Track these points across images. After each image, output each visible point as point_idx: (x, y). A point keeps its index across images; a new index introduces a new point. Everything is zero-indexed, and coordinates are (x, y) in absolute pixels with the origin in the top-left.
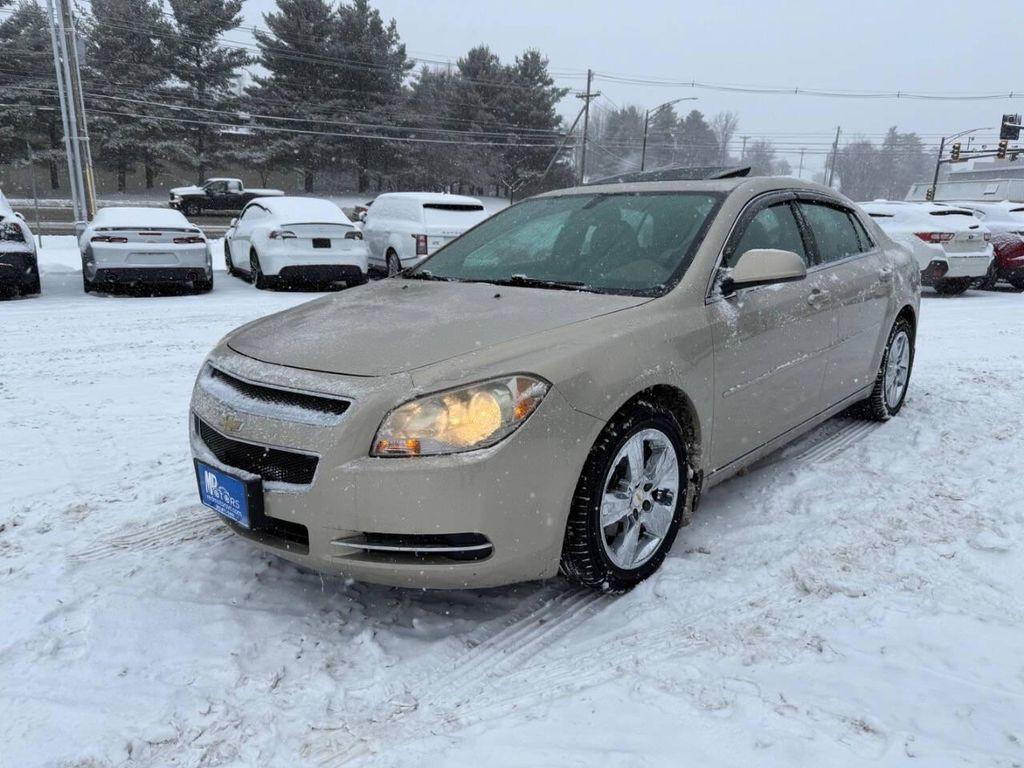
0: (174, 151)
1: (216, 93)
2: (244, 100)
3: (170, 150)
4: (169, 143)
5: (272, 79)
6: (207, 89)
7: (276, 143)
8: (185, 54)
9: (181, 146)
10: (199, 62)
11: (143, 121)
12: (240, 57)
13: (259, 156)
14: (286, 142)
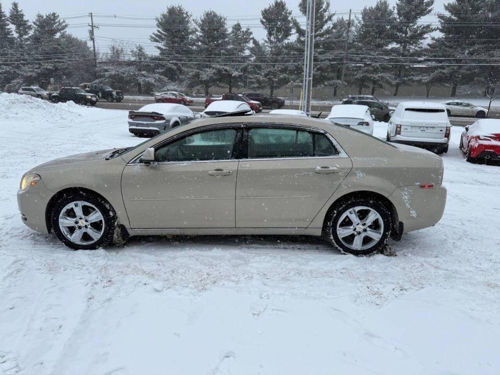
0: (384, 78)
1: (412, 48)
2: (426, 50)
3: (382, 78)
4: (382, 74)
5: (443, 38)
6: (407, 47)
7: (436, 72)
8: (400, 30)
9: (387, 75)
10: (406, 33)
11: (372, 65)
12: (427, 29)
13: (426, 78)
14: (442, 71)
